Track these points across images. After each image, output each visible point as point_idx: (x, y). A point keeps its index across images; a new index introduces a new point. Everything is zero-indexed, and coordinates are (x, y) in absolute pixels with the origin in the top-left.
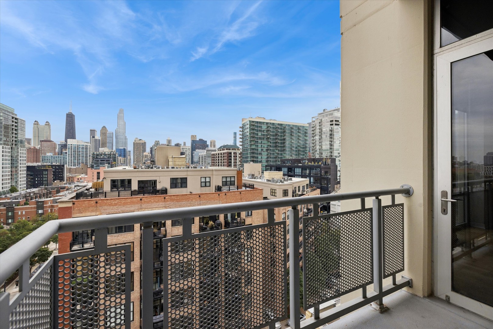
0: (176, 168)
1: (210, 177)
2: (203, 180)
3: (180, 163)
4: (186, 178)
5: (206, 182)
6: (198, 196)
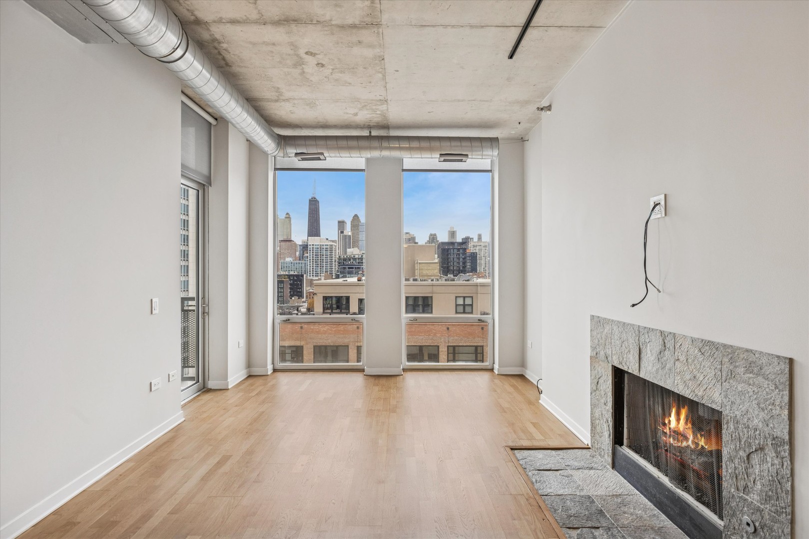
0: (421, 281)
1: (472, 297)
2: (460, 301)
3: (430, 273)
4: (432, 297)
5: (464, 305)
6: (445, 328)
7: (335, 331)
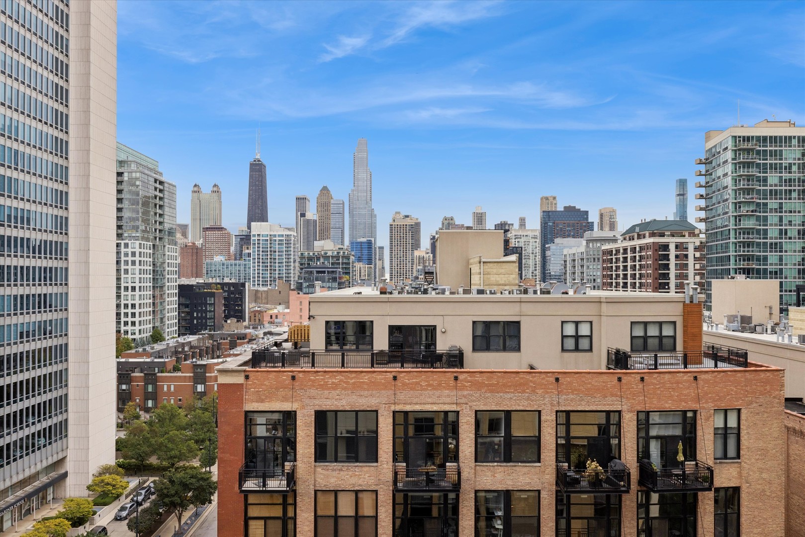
0: (491, 293)
1: (591, 323)
2: (570, 330)
3: (502, 279)
4: (518, 323)
5: (577, 337)
6: (553, 380)
7: (354, 383)
